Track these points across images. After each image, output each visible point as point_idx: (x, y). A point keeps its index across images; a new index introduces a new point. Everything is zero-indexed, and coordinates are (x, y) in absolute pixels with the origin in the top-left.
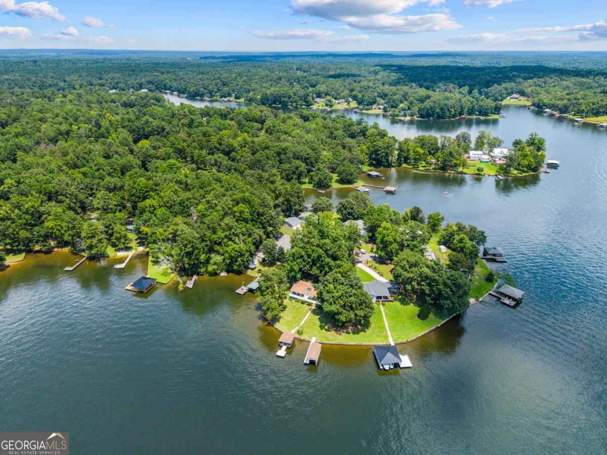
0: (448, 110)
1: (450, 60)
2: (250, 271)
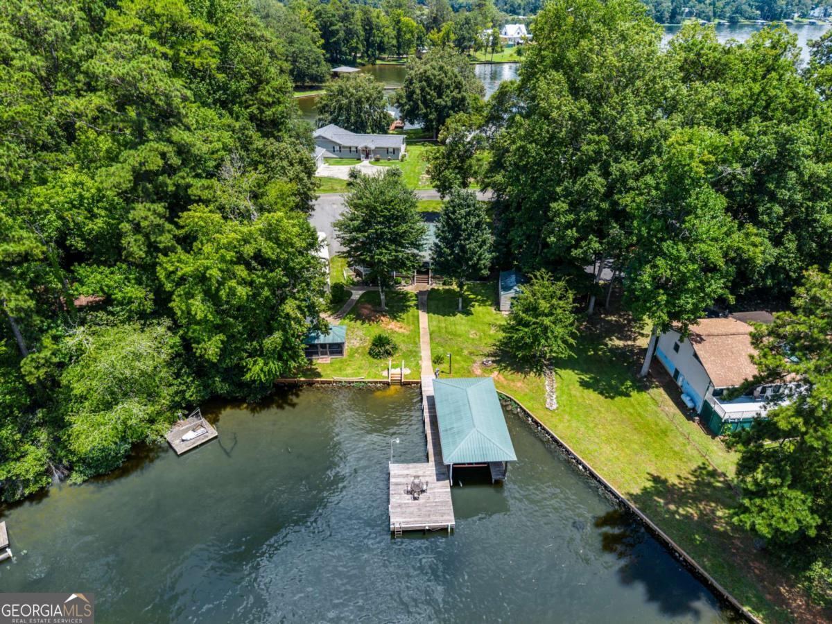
2: (331, 363)
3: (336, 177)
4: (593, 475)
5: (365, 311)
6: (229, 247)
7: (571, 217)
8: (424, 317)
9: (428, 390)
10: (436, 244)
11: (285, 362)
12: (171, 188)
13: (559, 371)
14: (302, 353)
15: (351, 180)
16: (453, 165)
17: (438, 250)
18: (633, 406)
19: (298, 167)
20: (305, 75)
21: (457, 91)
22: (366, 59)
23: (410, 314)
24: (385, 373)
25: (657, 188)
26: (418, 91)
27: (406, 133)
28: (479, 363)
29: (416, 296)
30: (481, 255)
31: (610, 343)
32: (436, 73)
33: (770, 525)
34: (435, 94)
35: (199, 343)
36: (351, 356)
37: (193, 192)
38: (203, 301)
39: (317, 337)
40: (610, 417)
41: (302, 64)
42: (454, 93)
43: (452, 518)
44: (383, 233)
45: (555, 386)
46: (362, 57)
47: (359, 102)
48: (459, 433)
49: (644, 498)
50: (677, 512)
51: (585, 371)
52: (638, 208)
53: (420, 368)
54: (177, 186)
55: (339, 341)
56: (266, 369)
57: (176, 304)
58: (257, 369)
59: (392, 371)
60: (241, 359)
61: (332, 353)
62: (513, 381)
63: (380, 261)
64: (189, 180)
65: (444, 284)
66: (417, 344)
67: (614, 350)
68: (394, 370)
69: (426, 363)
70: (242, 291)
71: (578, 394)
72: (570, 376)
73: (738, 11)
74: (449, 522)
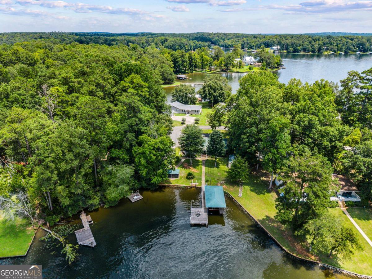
2: (175, 180)
3: (177, 120)
4: (249, 215)
5: (185, 165)
6: (152, 146)
7: (247, 140)
8: (204, 168)
9: (203, 189)
10: (208, 145)
11: (163, 178)
12: (136, 129)
13: (244, 186)
14: (167, 176)
15: (183, 122)
16: (216, 119)
17: (208, 147)
18: (265, 197)
19: (168, 122)
20: (166, 79)
21: (221, 90)
22: (189, 71)
23: (199, 167)
24: (191, 184)
25: (269, 133)
26: (207, 91)
27: (203, 103)
28: (220, 183)
29: (202, 161)
30: (221, 149)
31: (262, 179)
32: (214, 84)
33: (281, 219)
34: (213, 91)
35: (141, 171)
36: (181, 178)
37: (142, 130)
38: (143, 159)
39: (171, 172)
40: (257, 200)
41: (166, 75)
42: (220, 91)
43: (207, 221)
44: (192, 142)
45: (242, 190)
46: (188, 70)
47: (186, 94)
48: (211, 200)
49: (263, 221)
50: (271, 225)
51: (252, 187)
52: (264, 139)
53: (202, 183)
54: (138, 129)
55: (177, 173)
56: (157, 180)
57: (137, 160)
58: (155, 180)
59: (193, 183)
60: (151, 176)
61: (175, 177)
62: (230, 188)
63: (191, 150)
64: (141, 127)
65: (211, 158)
66: (201, 176)
67: (263, 181)
68: (194, 183)
69: (203, 182)
70: (154, 157)
71: (249, 193)
72: (248, 188)
73: (348, 48)
74: (207, 223)
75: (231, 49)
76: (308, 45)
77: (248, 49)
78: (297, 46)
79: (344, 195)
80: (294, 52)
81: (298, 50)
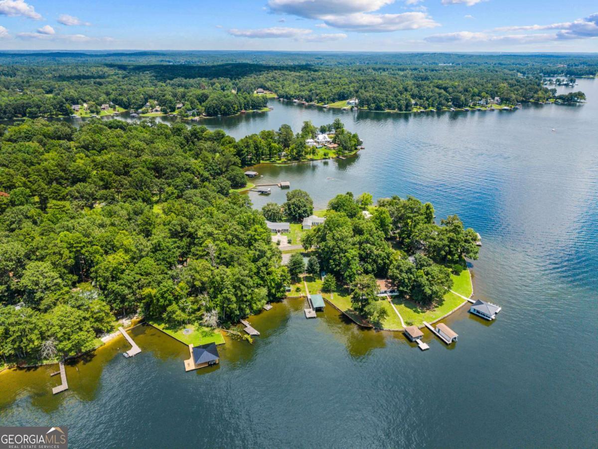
0: (232, 106)
1: (160, 59)
5: (293, 282)
8: (305, 283)
9: (309, 297)
10: (307, 267)
11: (283, 293)
16: (308, 243)
22: (256, 162)
23: (302, 282)
26: (292, 208)
28: (318, 292)
29: (303, 278)
32: (297, 202)
33: (354, 308)
36: (293, 292)
39: (286, 288)
40: (343, 300)
42: (304, 209)
45: (333, 295)
48: (315, 303)
49: (346, 312)
51: (339, 293)
55: (290, 289)
56: (280, 294)
59: (301, 294)
60: (277, 293)
61: (289, 292)
62: (326, 295)
65: (309, 275)
66: (305, 289)
67: (345, 288)
69: (308, 292)
71: (337, 297)
72: (336, 294)
73: (440, 104)
74: (316, 316)
75: (295, 102)
76: (393, 100)
77: (318, 103)
78: (380, 102)
79: (391, 292)
80: (376, 109)
81: (381, 106)
